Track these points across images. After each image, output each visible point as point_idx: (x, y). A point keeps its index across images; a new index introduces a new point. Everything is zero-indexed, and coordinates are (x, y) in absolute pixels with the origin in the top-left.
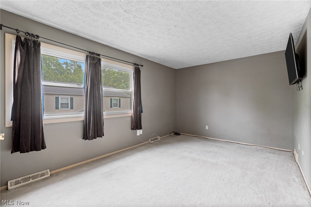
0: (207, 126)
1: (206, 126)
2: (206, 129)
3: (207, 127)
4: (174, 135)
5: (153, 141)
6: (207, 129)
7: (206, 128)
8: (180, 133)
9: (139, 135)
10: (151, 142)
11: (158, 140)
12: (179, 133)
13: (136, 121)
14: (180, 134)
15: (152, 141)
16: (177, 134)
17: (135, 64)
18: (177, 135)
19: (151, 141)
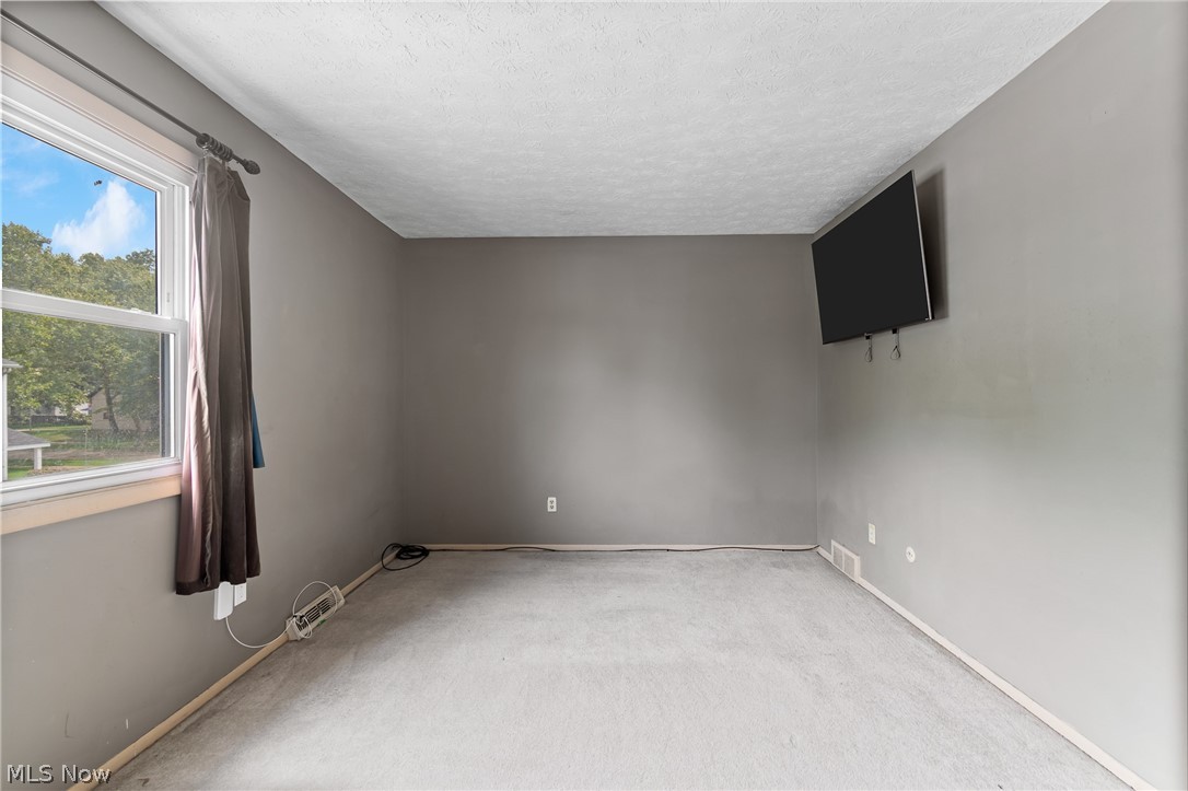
0: (554, 499)
1: (550, 499)
2: (549, 510)
3: (552, 502)
4: (403, 563)
5: (310, 627)
6: (554, 510)
7: (549, 504)
8: (427, 546)
9: (229, 612)
10: (301, 634)
11: (336, 608)
12: (418, 545)
13: (219, 525)
14: (425, 553)
15: (305, 625)
16: (410, 552)
17: (203, 139)
18: (413, 557)
19: (300, 628)
